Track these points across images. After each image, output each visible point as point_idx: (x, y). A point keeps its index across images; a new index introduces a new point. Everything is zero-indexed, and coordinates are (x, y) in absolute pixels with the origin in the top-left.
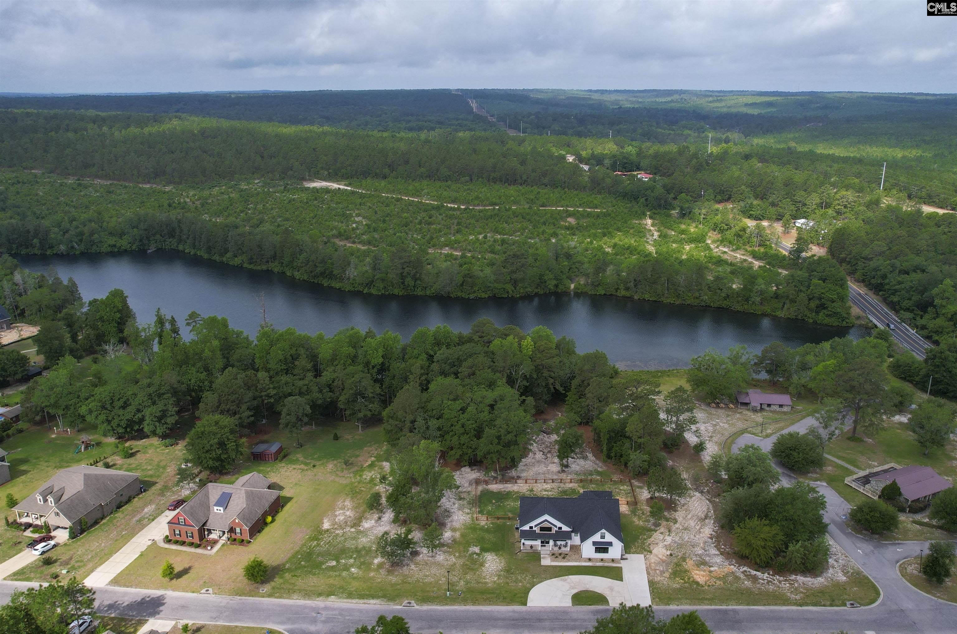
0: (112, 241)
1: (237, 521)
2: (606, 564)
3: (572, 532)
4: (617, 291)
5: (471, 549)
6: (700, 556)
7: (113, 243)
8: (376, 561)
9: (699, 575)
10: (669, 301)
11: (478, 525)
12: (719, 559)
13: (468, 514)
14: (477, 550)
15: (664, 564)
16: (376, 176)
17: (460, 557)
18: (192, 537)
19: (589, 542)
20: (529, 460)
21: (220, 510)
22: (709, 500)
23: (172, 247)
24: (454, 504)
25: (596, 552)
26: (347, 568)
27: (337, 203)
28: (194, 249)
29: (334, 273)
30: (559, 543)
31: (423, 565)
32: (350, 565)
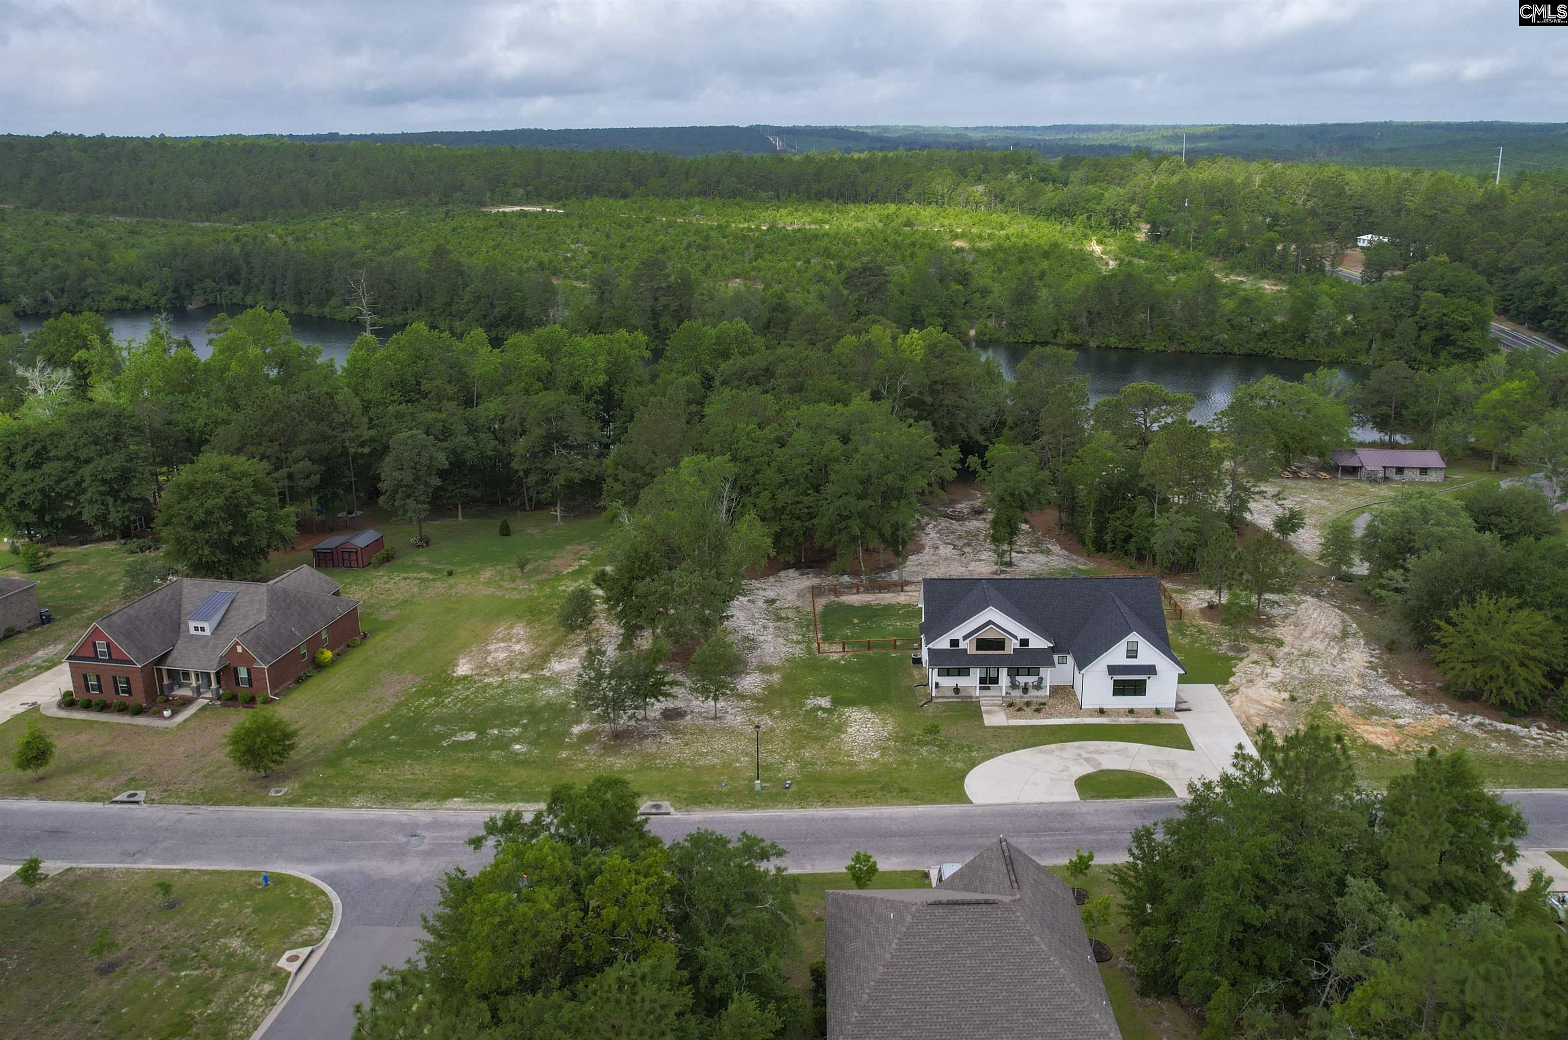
0: (122, 290)
1: (239, 650)
2: (1143, 720)
3: (1053, 650)
4: (1055, 336)
5: (809, 701)
6: (1361, 699)
7: (124, 293)
8: (576, 730)
9: (1375, 733)
10: (1154, 347)
11: (824, 659)
12: (1409, 704)
13: (798, 642)
14: (825, 702)
15: (1282, 716)
16: (611, 194)
17: (783, 716)
18: (129, 691)
19: (1100, 665)
20: (927, 557)
21: (203, 629)
22: (1339, 608)
23: (235, 300)
24: (765, 627)
25: (1116, 693)
26: (502, 744)
27: (539, 228)
28: (273, 299)
29: (526, 315)
30: (1022, 680)
31: (692, 734)
32: (510, 738)
